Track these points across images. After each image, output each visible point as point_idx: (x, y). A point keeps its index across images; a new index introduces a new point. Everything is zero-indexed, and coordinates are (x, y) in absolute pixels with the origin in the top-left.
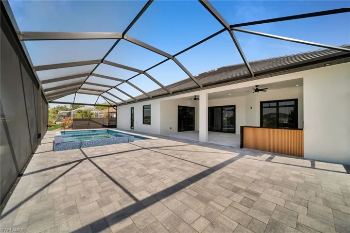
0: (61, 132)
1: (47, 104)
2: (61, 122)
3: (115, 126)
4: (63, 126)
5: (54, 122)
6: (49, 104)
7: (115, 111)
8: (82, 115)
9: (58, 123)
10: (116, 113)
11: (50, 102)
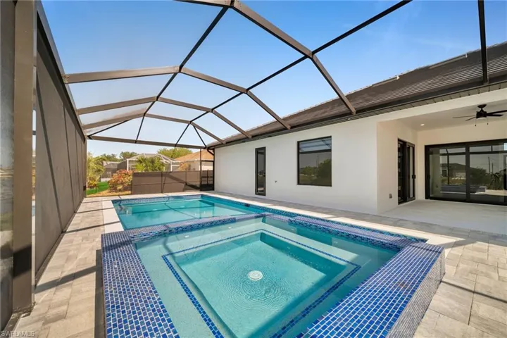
0: (114, 202)
1: (84, 140)
2: (108, 179)
3: (210, 187)
4: (113, 187)
5: (98, 178)
6: (89, 141)
7: (210, 157)
8: (146, 166)
9: (103, 180)
10: (213, 162)
11: (90, 137)
